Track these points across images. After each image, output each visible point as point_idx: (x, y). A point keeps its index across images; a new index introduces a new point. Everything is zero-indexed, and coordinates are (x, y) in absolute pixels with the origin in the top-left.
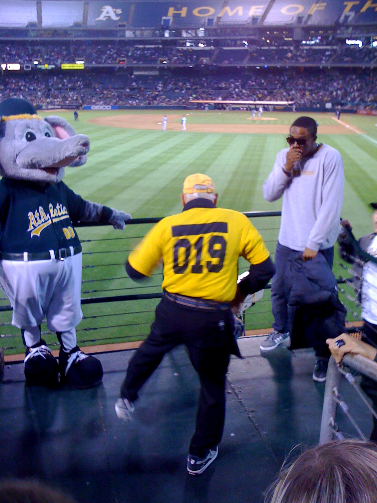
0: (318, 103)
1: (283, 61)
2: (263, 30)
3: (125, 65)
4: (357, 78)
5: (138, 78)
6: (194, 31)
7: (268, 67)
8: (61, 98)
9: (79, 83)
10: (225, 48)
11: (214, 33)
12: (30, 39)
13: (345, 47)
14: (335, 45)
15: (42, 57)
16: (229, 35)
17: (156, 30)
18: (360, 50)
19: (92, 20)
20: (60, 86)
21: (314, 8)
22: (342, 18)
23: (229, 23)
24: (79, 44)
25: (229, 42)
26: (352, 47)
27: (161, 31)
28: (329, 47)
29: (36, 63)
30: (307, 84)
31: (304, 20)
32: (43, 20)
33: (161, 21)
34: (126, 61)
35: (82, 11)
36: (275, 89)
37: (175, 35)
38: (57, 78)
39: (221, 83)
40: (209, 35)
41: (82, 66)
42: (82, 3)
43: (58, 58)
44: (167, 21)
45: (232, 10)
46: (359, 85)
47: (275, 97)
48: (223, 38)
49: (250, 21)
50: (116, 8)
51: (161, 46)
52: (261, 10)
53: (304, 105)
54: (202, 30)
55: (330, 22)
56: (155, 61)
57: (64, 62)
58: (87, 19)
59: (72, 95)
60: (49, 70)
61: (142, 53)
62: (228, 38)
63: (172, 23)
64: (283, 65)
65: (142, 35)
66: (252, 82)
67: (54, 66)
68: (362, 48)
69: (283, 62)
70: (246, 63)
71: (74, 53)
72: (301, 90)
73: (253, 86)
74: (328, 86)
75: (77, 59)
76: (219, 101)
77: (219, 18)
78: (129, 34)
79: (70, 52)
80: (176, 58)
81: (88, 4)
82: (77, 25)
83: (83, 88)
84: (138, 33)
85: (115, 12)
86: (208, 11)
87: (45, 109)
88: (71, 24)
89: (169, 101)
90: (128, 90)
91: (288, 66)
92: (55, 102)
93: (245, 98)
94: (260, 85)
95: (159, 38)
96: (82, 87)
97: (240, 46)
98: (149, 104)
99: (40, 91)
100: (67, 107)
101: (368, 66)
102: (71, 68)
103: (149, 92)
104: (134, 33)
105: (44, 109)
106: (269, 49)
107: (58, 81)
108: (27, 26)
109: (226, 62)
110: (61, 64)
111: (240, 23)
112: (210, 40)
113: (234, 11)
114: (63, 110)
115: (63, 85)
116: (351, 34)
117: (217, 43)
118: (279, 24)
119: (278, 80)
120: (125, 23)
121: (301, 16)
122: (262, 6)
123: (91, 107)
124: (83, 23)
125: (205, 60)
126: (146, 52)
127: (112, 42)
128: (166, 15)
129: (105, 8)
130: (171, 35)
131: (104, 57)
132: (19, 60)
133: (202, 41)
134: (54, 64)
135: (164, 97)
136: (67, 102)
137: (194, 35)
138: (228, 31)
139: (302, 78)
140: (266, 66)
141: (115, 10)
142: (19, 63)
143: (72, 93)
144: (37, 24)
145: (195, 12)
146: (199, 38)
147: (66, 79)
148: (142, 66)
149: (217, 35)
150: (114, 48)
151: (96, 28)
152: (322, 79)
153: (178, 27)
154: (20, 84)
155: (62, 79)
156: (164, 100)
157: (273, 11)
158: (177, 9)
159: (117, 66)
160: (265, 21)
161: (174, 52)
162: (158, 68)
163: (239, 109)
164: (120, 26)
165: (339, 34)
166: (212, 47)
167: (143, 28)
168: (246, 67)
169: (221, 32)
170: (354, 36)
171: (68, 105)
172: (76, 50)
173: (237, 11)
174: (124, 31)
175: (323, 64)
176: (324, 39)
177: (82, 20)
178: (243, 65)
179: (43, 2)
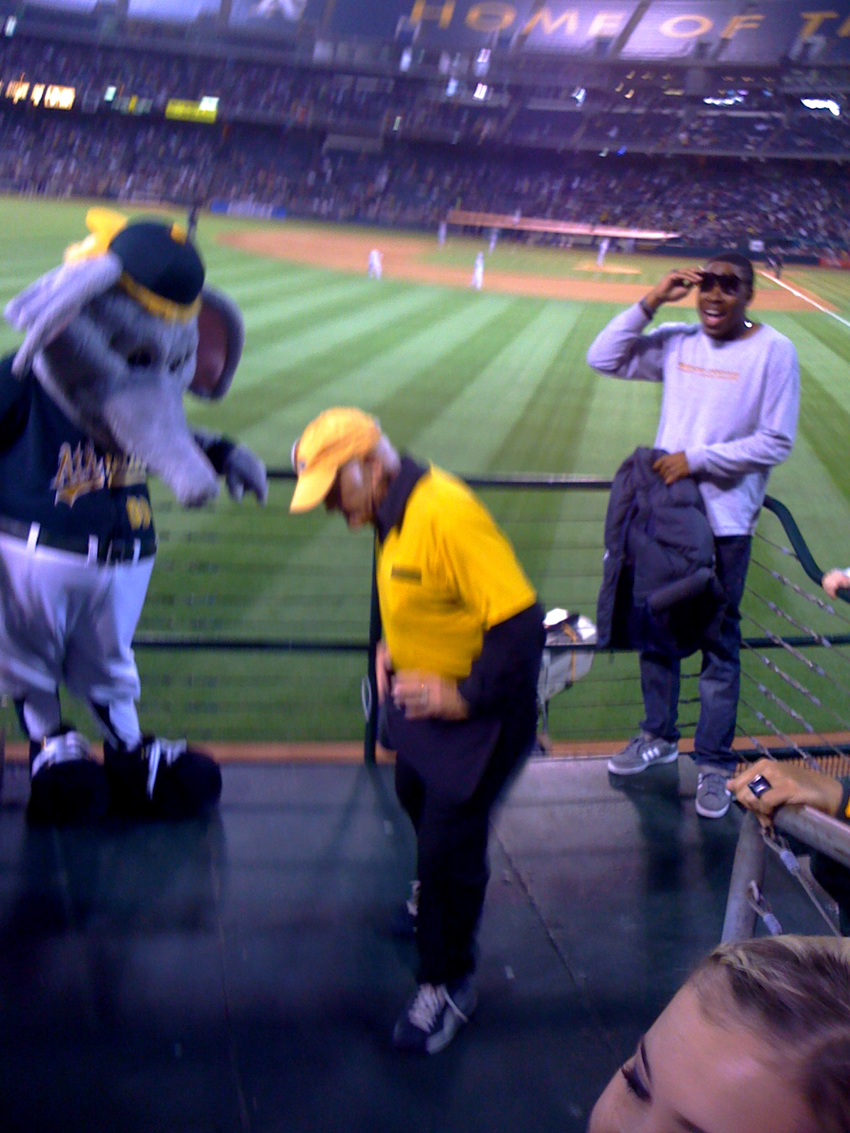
0: (733, 240)
1: (661, 140)
2: (618, 70)
4: (823, 186)
5: (337, 153)
7: (626, 154)
8: (162, 177)
10: (532, 106)
13: (800, 114)
14: (778, 110)
18: (835, 123)
19: (242, 11)
21: (736, 25)
23: (543, 49)
24: (208, 63)
26: (815, 115)
27: (394, 49)
28: (763, 114)
30: (711, 195)
31: (712, 50)
33: (393, 31)
34: (311, 112)
36: (638, 203)
38: (157, 133)
39: (520, 182)
41: (212, 113)
43: (161, 86)
44: (408, 32)
45: (553, 18)
46: (827, 201)
47: (640, 220)
48: (528, 82)
49: (591, 45)
51: (392, 83)
52: (615, 25)
53: (703, 241)
55: (767, 58)
56: (376, 118)
57: (175, 95)
58: (231, 9)
60: (138, 115)
63: (421, 34)
64: (660, 151)
65: (351, 54)
66: (589, 185)
67: (148, 105)
68: (839, 118)
70: (578, 141)
71: (198, 81)
72: (696, 208)
74: (759, 202)
75: (205, 90)
77: (523, 37)
78: (322, 52)
82: (205, 19)
84: (342, 48)
86: (500, 18)
88: (195, 15)
89: (403, 209)
91: (671, 154)
94: (608, 192)
96: (210, 157)
97: (565, 102)
98: (358, 211)
102: (186, 115)
103: (358, 188)
104: (334, 48)
106: (629, 113)
107: (158, 139)
108: (94, 13)
109: (534, 136)
110: (166, 102)
111: (567, 51)
112: (502, 82)
113: (558, 23)
116: (815, 84)
117: (517, 91)
118: (655, 58)
119: (646, 185)
120: (315, 23)
121: (704, 41)
122: (619, 16)
123: (226, 206)
124: (221, 16)
125: (488, 128)
127: (285, 69)
128: (408, 14)
130: (414, 60)
131: (262, 98)
133: (484, 80)
134: (151, 99)
139: (700, 181)
140: (622, 151)
143: (188, 170)
144: (116, 8)
146: (478, 73)
147: (174, 137)
150: (286, 80)
152: (744, 184)
153: (433, 44)
155: (166, 136)
157: (643, 28)
159: (292, 119)
160: (625, 49)
162: (381, 133)
165: (787, 85)
166: (505, 100)
167: (354, 38)
168: (577, 151)
170: (821, 90)
173: (564, 25)
174: (312, 40)
175: (750, 150)
176: (754, 94)
177: (218, 6)
178: (569, 147)
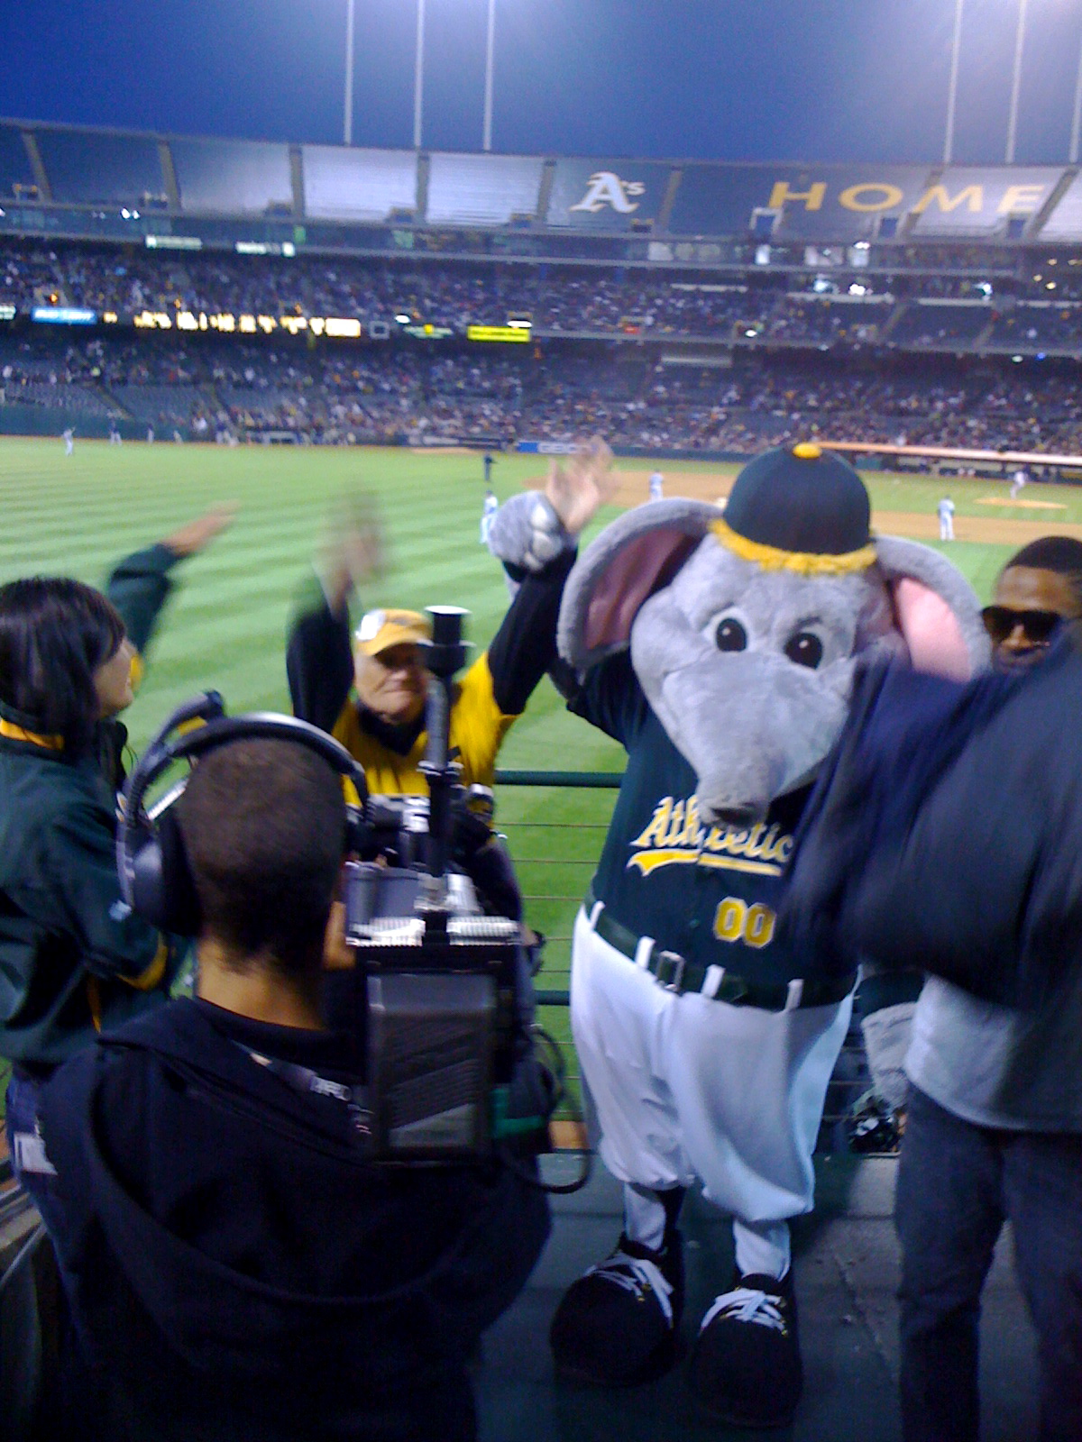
2: (1037, 255)
3: (640, 338)
5: (675, 372)
6: (841, 250)
7: (1047, 358)
9: (511, 379)
10: (924, 301)
11: (897, 259)
12: (392, 254)
15: (420, 305)
16: (939, 264)
17: (733, 244)
20: (461, 385)
23: (941, 232)
24: (521, 272)
25: (938, 284)
27: (747, 247)
29: (403, 319)
32: (431, 205)
33: (748, 220)
34: (643, 327)
35: (536, 184)
36: (1063, 421)
37: (786, 260)
38: (457, 364)
39: (907, 397)
40: (883, 263)
41: (524, 335)
42: (541, 160)
43: (461, 310)
45: (952, 195)
47: (1063, 443)
48: (919, 272)
49: (1002, 227)
50: (630, 181)
51: (743, 289)
52: (1034, 198)
54: (863, 249)
56: (724, 327)
58: (548, 208)
59: (491, 411)
60: (436, 340)
61: (690, 306)
62: (934, 271)
65: (695, 255)
66: (998, 397)
67: (448, 331)
70: (982, 346)
71: (505, 298)
73: (999, 408)
75: (512, 313)
76: (898, 446)
78: (658, 253)
79: (494, 293)
80: (783, 323)
81: (553, 164)
82: (520, 221)
83: (520, 395)
85: (625, 189)
86: (883, 196)
87: (416, 446)
88: (505, 220)
89: (753, 440)
90: (642, 405)
92: (443, 428)
93: (975, 442)
94: (1022, 405)
95: (741, 267)
96: (519, 390)
97: (968, 295)
98: (697, 444)
99: (406, 395)
100: (473, 443)
102: (494, 338)
103: (699, 412)
104: (673, 250)
105: (412, 446)
106: (1051, 308)
108: (388, 220)
109: (926, 339)
110: (470, 324)
111: (972, 232)
112: (884, 277)
113: (959, 199)
114: (461, 450)
117: (902, 286)
119: (1074, 397)
120: (649, 222)
122: (1039, 188)
123: (536, 445)
124: (536, 217)
125: (864, 332)
126: (701, 303)
128: (764, 202)
129: (598, 179)
130: (773, 259)
132: (360, 311)
133: (859, 279)
134: (450, 326)
135: (740, 428)
136: (476, 430)
137: (839, 260)
138: (940, 253)
140: (1041, 355)
141: (625, 183)
142: (359, 318)
145: (848, 198)
146: (853, 271)
148: (686, 340)
149: (906, 263)
151: (569, 232)
153: (796, 237)
154: (356, 373)
155: (467, 366)
156: (740, 435)
157: (1068, 201)
158: (795, 188)
159: (619, 338)
160: (1046, 228)
161: (778, 307)
162: (730, 347)
163: (954, 472)
164: (637, 229)
166: (888, 298)
167: (698, 238)
168: (982, 357)
169: (916, 254)
171: (478, 436)
172: (512, 289)
173: (968, 199)
174: (646, 242)
177: (534, 208)
178: (972, 351)
179: (436, 157)
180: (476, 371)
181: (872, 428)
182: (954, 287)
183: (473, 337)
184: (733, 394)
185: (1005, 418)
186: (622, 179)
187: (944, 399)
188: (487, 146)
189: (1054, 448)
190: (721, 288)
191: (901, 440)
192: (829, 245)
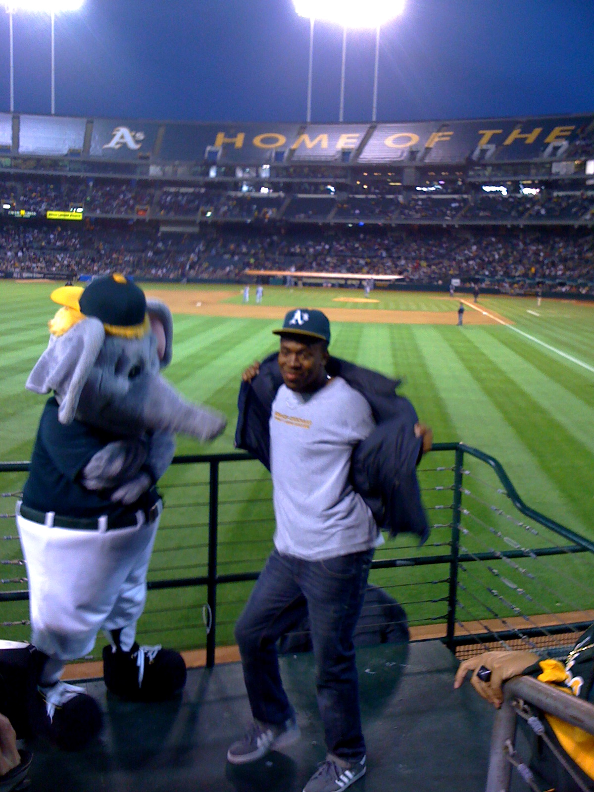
0: (440, 279)
1: (388, 215)
2: (357, 170)
3: (147, 217)
4: (498, 242)
5: (167, 236)
6: (255, 169)
7: (365, 225)
8: (43, 262)
9: (74, 240)
10: (301, 196)
11: (285, 173)
13: (481, 196)
14: (466, 193)
15: (15, 198)
16: (307, 176)
17: (195, 166)
18: (505, 200)
19: (98, 147)
20: (43, 244)
21: (435, 139)
22: (477, 153)
23: (307, 159)
24: (75, 181)
25: (307, 186)
26: (491, 196)
27: (204, 167)
28: (456, 196)
29: (7, 207)
30: (423, 250)
31: (419, 155)
32: (21, 144)
33: (204, 153)
34: (149, 211)
35: (82, 134)
37: (226, 174)
38: (39, 232)
39: (294, 246)
40: (277, 176)
41: (79, 216)
42: (85, 120)
43: (41, 201)
44: (213, 154)
45: (312, 139)
46: (502, 252)
47: (376, 269)
48: (297, 180)
49: (338, 156)
50: (137, 131)
52: (354, 141)
53: (419, 280)
54: (266, 168)
55: (459, 159)
56: (194, 211)
57: (52, 208)
58: (90, 146)
59: (62, 258)
60: (27, 218)
61: (174, 199)
62: (304, 180)
63: (222, 156)
64: (387, 222)
65: (175, 172)
66: (341, 245)
67: (34, 214)
68: (507, 196)
69: (388, 218)
70: (331, 219)
71: (68, 196)
72: (414, 259)
73: (342, 251)
74: (456, 254)
75: (72, 204)
77: (292, 152)
78: (154, 171)
79: (62, 193)
80: (226, 208)
81: (92, 122)
82: (73, 153)
83: (79, 249)
84: (169, 169)
85: (134, 137)
86: (276, 140)
87: (17, 278)
88: (65, 152)
89: (214, 271)
90: (150, 254)
91: (396, 224)
92: (34, 268)
93: (330, 269)
94: (354, 250)
95: (201, 179)
96: (78, 246)
97: (322, 192)
99: (10, 250)
100: (53, 276)
101: (515, 223)
102: (62, 217)
103: (184, 257)
104: (163, 170)
105: (15, 278)
106: (366, 198)
107: (41, 236)
109: (302, 216)
110: (46, 210)
111: (323, 159)
112: (279, 183)
113: (315, 142)
114: (46, 280)
115: (49, 243)
116: (490, 176)
117: (288, 188)
118: (382, 161)
119: (379, 245)
120: (148, 154)
121: (414, 150)
122: (357, 135)
123: (91, 277)
124: (83, 151)
125: (271, 213)
127: (128, 182)
128: (213, 143)
129: (118, 131)
130: (218, 173)
131: (115, 204)
133: (266, 185)
134: (34, 210)
135: (206, 265)
136: (54, 269)
137: (254, 175)
138: (306, 170)
139: (415, 241)
140: (362, 223)
141: (133, 133)
143: (62, 255)
144: (11, 149)
145: (257, 141)
146: (262, 180)
147: (53, 234)
148: (173, 218)
149: (289, 176)
150: (130, 191)
151: (103, 160)
152: (445, 243)
153: (231, 162)
155: (47, 233)
156: (207, 268)
157: (373, 142)
158: (228, 136)
159: (135, 217)
160: (361, 156)
161: (223, 199)
162: (198, 221)
163: (319, 285)
164: (142, 158)
165: (472, 177)
167: (177, 163)
168: (332, 224)
169: (294, 171)
170: (494, 179)
171: (56, 272)
172: (71, 191)
173: (320, 141)
174: (148, 166)
175: (447, 220)
176: (450, 184)
177: (81, 145)
178: (327, 221)
179: (22, 117)
180: (52, 236)
181: (277, 263)
182: (316, 187)
183: (49, 217)
184: (201, 247)
185: (345, 256)
186: (131, 130)
187: (314, 247)
188: (53, 111)
189: (371, 271)
190: (191, 190)
191: (293, 269)
192: (249, 166)
